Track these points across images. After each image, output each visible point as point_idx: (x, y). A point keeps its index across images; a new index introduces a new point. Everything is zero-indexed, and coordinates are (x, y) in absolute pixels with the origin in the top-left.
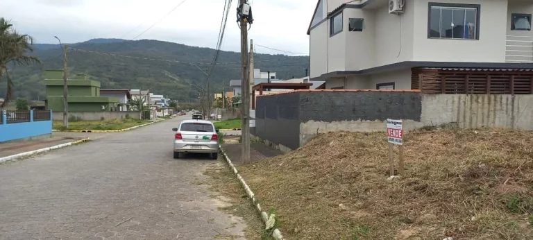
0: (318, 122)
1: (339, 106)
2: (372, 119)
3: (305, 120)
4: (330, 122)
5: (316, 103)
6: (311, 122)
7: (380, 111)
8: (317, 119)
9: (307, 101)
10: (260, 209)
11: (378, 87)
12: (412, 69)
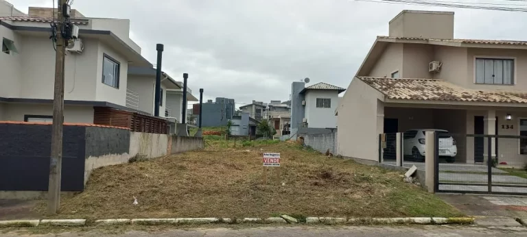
0: (93, 158)
3: (87, 156)
4: (98, 157)
5: (93, 139)
6: (90, 158)
7: (117, 146)
8: (93, 154)
9: (89, 136)
10: (255, 219)
11: (26, 118)
12: (94, 108)
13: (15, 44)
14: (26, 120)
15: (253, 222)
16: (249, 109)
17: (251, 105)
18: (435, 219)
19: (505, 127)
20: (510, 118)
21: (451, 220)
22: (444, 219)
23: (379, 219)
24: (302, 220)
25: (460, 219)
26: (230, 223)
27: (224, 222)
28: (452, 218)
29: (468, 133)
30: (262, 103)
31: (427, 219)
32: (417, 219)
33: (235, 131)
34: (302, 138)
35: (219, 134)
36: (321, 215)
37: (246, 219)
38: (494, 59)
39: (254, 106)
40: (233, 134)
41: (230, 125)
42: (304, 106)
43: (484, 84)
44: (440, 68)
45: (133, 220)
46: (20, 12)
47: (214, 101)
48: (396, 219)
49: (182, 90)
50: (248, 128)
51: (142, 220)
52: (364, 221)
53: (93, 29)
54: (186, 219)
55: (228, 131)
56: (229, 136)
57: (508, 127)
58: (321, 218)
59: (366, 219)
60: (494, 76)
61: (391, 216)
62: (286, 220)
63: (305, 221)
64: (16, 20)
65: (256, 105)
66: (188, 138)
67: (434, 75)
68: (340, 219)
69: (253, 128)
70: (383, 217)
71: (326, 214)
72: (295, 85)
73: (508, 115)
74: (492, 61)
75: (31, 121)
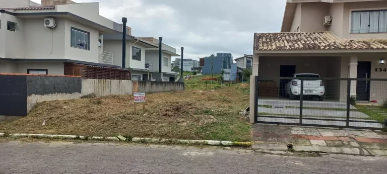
0: (37, 95)
1: (48, 85)
2: (62, 93)
3: (30, 95)
4: (43, 95)
5: (36, 83)
6: (33, 95)
7: (65, 88)
8: (37, 93)
9: (31, 81)
10: (99, 138)
11: (28, 71)
12: (64, 63)
13: (17, 24)
14: (28, 73)
15: (98, 139)
16: (242, 60)
17: (243, 58)
18: (223, 142)
19: (378, 70)
20: (383, 62)
21: (236, 144)
22: (231, 142)
23: (181, 141)
24: (129, 139)
25: (242, 143)
26: (83, 140)
27: (80, 139)
28: (236, 142)
29: (342, 77)
31: (217, 142)
32: (210, 142)
35: (215, 79)
36: (143, 136)
37: (94, 137)
38: (370, 11)
39: (245, 58)
40: (225, 79)
41: (223, 73)
43: (360, 33)
44: (331, 22)
45: (30, 135)
46: (36, 3)
47: (216, 55)
48: (194, 141)
49: (158, 49)
50: (236, 75)
51: (34, 135)
52: (171, 141)
53: (58, 11)
54: (58, 135)
55: (222, 77)
57: (381, 70)
58: (142, 138)
59: (173, 140)
60: (369, 26)
61: (192, 138)
62: (119, 139)
63: (131, 140)
64: (16, 10)
65: (247, 57)
66: (162, 82)
67: (328, 27)
68: (154, 139)
70: (185, 139)
71: (147, 135)
73: (381, 59)
74: (368, 13)
75: (32, 73)
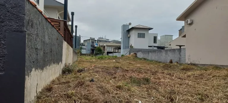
17: (89, 40)
30: (94, 38)
33: (84, 52)
34: (136, 54)
39: (91, 40)
40: (83, 53)
41: (81, 49)
42: (129, 37)
50: (90, 50)
55: (80, 51)
56: (81, 54)
65: (92, 40)
69: (93, 50)
72: (124, 26)
